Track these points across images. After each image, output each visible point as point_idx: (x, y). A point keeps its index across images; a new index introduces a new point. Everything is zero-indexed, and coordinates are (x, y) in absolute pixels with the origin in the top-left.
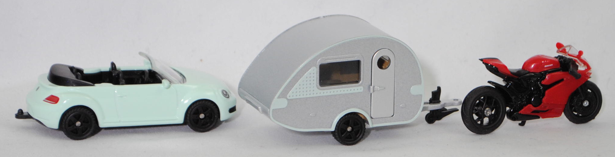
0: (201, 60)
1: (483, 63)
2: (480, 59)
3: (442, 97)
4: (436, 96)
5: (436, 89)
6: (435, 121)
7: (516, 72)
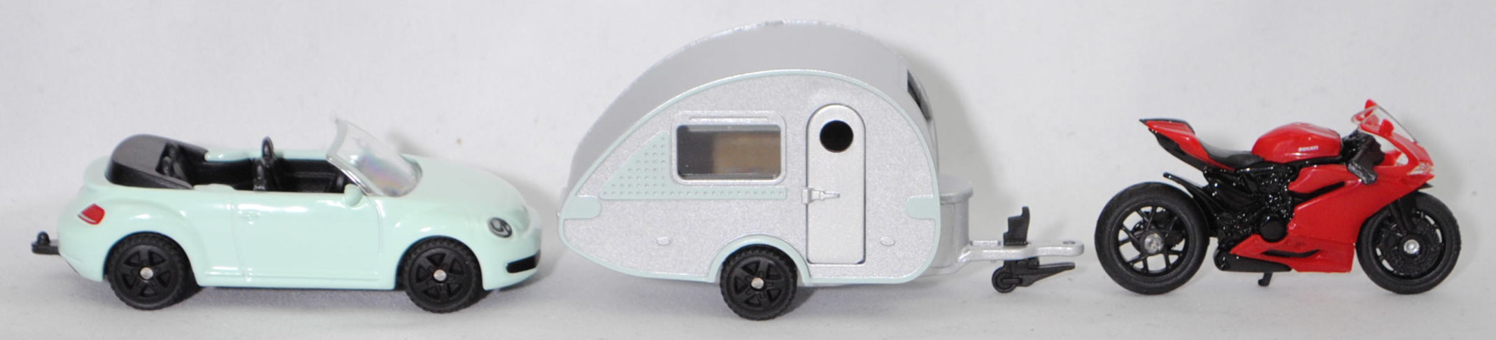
0: (459, 141)
1: (1150, 130)
2: (1141, 121)
3: (1032, 234)
4: (1017, 231)
5: (1019, 213)
6: (1014, 288)
7: (1226, 156)
